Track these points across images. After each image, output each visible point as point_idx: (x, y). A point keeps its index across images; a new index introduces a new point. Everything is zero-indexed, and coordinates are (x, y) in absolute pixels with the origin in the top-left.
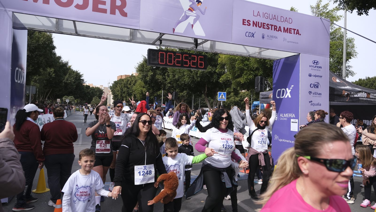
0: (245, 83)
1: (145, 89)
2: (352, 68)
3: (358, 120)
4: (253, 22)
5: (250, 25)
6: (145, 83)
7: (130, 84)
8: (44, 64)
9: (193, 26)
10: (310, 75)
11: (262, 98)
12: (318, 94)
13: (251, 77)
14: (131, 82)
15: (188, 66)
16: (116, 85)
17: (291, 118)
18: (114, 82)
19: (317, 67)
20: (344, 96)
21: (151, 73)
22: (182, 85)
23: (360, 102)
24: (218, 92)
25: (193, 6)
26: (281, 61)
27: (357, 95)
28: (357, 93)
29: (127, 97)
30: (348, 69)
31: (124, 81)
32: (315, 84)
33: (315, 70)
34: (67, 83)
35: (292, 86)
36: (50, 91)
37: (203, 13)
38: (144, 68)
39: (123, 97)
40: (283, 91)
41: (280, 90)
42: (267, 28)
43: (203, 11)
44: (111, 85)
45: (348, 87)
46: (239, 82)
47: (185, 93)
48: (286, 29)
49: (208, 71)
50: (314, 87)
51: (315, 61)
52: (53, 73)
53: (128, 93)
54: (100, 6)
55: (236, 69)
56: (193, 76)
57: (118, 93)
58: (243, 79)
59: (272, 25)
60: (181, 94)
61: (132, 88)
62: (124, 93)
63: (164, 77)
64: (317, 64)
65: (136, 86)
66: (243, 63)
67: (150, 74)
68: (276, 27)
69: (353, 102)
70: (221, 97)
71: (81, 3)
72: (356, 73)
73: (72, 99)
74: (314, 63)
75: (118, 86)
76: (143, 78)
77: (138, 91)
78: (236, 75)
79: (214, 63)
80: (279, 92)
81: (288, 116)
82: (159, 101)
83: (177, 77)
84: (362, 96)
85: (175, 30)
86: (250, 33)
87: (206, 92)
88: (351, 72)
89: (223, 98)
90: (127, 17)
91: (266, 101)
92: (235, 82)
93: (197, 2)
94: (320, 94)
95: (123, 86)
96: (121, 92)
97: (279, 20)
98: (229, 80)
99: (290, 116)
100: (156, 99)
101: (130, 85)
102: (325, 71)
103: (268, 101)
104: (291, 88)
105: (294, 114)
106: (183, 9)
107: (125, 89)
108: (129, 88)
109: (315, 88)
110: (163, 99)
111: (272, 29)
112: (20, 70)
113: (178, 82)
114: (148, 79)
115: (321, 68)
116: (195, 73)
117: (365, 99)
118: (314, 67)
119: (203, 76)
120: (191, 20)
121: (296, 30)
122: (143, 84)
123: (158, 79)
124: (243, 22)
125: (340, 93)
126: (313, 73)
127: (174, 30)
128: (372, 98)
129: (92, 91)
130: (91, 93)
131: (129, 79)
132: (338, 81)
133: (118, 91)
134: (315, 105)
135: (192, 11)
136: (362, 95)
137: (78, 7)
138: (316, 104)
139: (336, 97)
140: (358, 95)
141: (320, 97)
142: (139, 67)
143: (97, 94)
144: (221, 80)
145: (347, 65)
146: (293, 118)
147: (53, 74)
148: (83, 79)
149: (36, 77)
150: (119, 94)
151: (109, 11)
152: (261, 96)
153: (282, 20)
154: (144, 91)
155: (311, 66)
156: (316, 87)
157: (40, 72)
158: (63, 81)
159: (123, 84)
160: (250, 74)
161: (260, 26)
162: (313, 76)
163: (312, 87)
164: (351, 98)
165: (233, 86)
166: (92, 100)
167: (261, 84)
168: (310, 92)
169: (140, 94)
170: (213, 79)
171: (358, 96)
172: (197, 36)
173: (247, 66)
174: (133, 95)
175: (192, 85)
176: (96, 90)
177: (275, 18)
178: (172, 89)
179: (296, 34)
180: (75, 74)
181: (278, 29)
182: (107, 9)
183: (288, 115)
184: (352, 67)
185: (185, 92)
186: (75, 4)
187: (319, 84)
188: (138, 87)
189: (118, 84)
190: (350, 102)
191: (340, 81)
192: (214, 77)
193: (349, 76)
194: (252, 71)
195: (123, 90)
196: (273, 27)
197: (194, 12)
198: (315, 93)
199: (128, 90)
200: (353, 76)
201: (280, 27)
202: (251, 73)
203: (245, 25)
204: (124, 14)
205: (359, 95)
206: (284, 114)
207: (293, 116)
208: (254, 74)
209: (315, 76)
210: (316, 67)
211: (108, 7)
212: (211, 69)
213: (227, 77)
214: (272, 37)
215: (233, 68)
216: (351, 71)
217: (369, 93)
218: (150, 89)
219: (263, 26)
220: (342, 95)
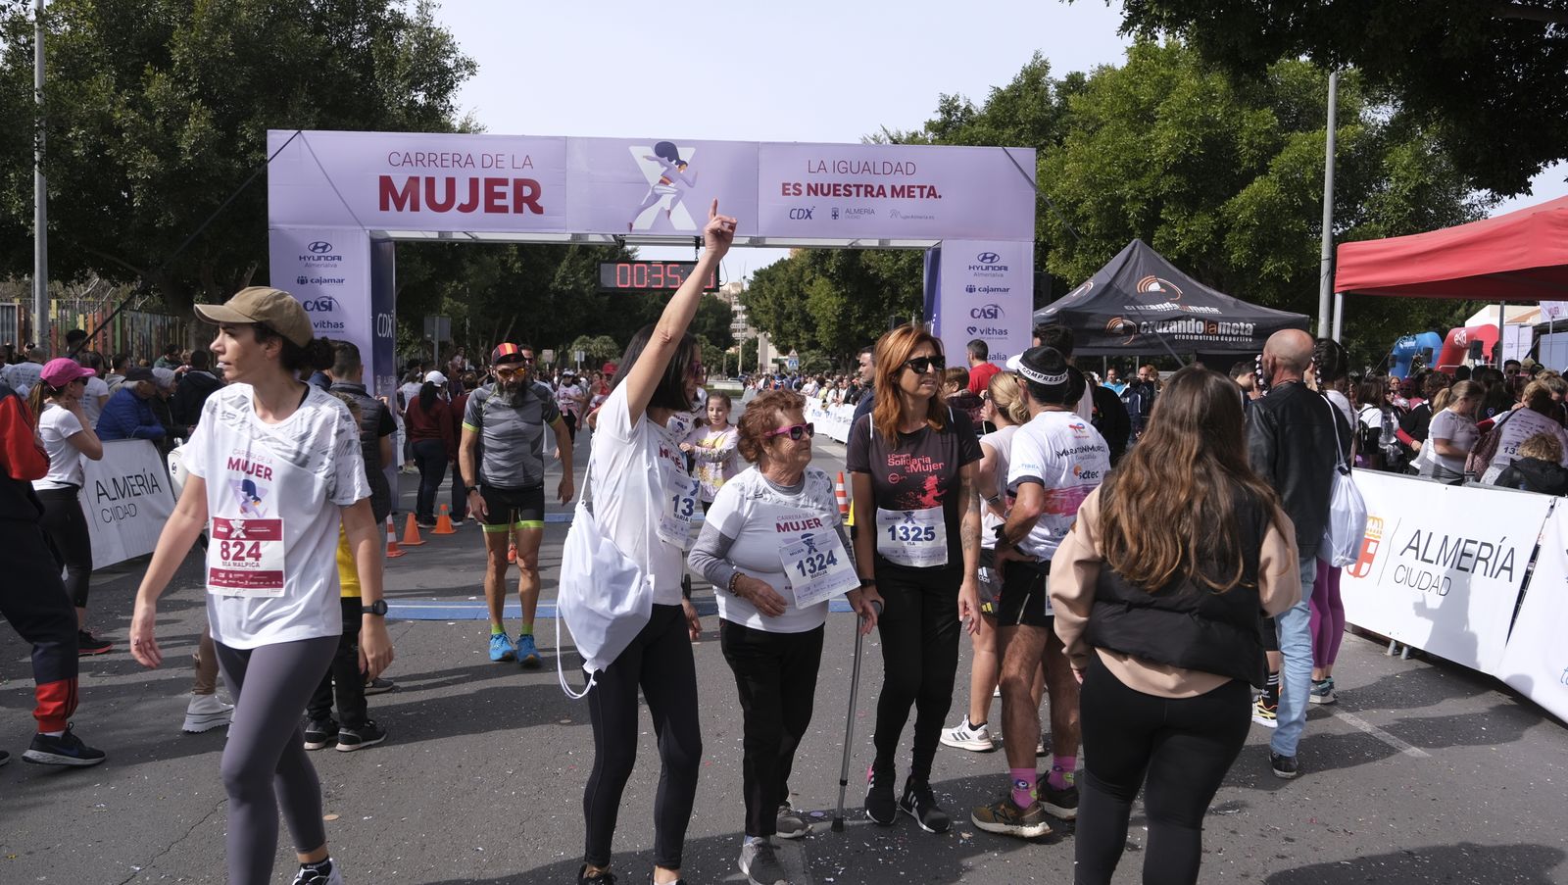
4: (809, 186)
5: (800, 193)
9: (669, 212)
10: (971, 289)
12: (998, 331)
16: (763, 285)
18: (755, 273)
19: (994, 269)
20: (1116, 331)
23: (1176, 346)
25: (669, 174)
27: (1166, 328)
28: (1167, 323)
29: (800, 335)
32: (986, 309)
33: (986, 275)
34: (562, 290)
35: (935, 315)
36: (511, 326)
37: (690, 185)
39: (786, 337)
42: (845, 195)
43: (690, 179)
48: (898, 190)
50: (982, 317)
51: (985, 254)
52: (514, 258)
53: (803, 319)
54: (497, 202)
59: (858, 187)
64: (992, 260)
68: (869, 189)
71: (466, 201)
73: (605, 346)
74: (985, 258)
76: (815, 263)
84: (1184, 328)
85: (634, 225)
86: (801, 212)
90: (542, 213)
93: (676, 164)
94: (1005, 332)
95: (786, 289)
97: (879, 170)
102: (1021, 277)
104: (934, 320)
106: (647, 183)
109: (986, 317)
111: (858, 195)
112: (385, 315)
115: (1006, 269)
117: (1196, 339)
118: (985, 268)
120: (665, 202)
121: (926, 187)
123: (868, 267)
124: (784, 189)
126: (980, 283)
127: (631, 225)
128: (1228, 332)
132: (1154, 288)
135: (667, 184)
137: (463, 208)
139: (1086, 335)
140: (1171, 328)
141: (1002, 338)
147: (515, 262)
151: (511, 208)
153: (888, 169)
155: (974, 268)
158: (551, 286)
159: (784, 284)
161: (825, 191)
162: (981, 290)
163: (976, 313)
164: (1143, 337)
168: (972, 330)
172: (678, 231)
177: (866, 168)
179: (928, 197)
181: (875, 193)
182: (507, 207)
186: (457, 205)
187: (997, 308)
190: (1136, 347)
196: (862, 190)
197: (672, 185)
198: (988, 331)
201: (881, 187)
203: (789, 194)
204: (538, 210)
205: (1175, 327)
209: (987, 290)
210: (991, 268)
211: (509, 201)
214: (860, 211)
217: (1217, 320)
219: (835, 190)
220: (1105, 329)
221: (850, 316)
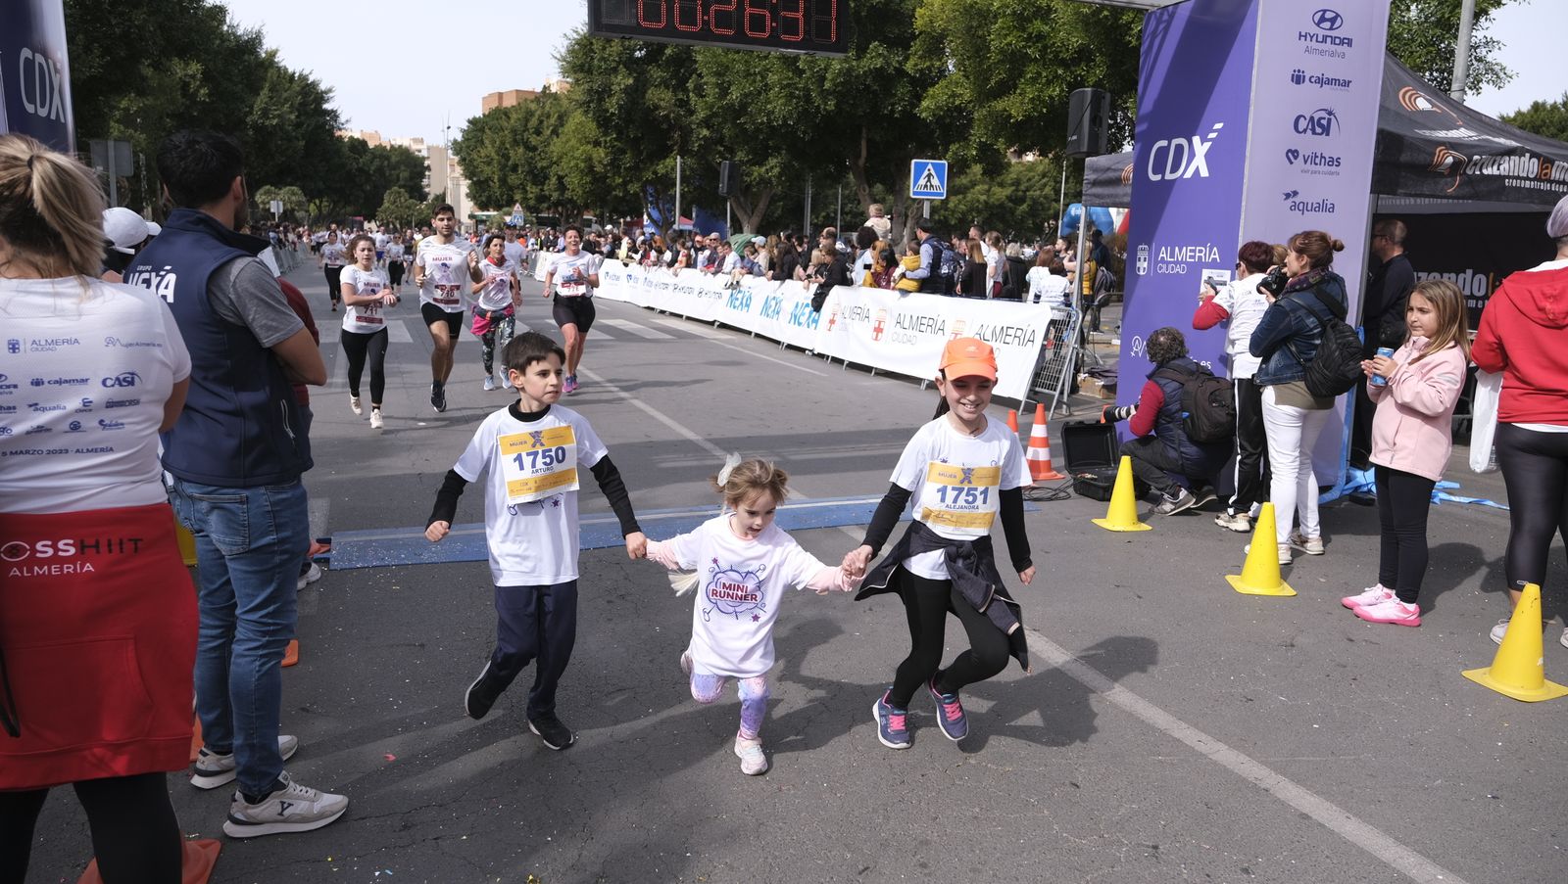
0: (1028, 119)
1: (601, 150)
2: (1500, 49)
3: (1492, 275)
6: (599, 126)
7: (538, 133)
8: (154, 43)
10: (1298, 77)
11: (1095, 183)
12: (1328, 160)
13: (1054, 91)
14: (541, 122)
15: (767, 35)
16: (480, 134)
17: (1200, 265)
18: (469, 122)
19: (1333, 42)
20: (1441, 169)
21: (623, 80)
22: (758, 130)
23: (1503, 198)
24: (913, 161)
26: (1176, 15)
27: (1495, 167)
28: (1498, 158)
29: (528, 188)
30: (1484, 53)
31: (509, 118)
32: (1316, 117)
33: (1322, 52)
34: (264, 128)
35: (1219, 126)
38: (592, 59)
39: (512, 191)
40: (1179, 148)
41: (1163, 143)
44: (459, 137)
45: (1462, 133)
46: (1001, 116)
47: (772, 168)
49: (870, 69)
50: (1309, 132)
51: (1325, 11)
52: (198, 83)
53: (531, 172)
55: (994, 57)
56: (807, 90)
57: (487, 170)
58: (1022, 103)
60: (758, 171)
61: (545, 146)
62: (515, 168)
63: (680, 96)
64: (1332, 25)
65: (564, 140)
66: (1024, 31)
67: (619, 84)
69: (1475, 196)
70: (922, 181)
72: (1514, 72)
73: (294, 198)
75: (487, 142)
76: (589, 102)
77: (574, 158)
78: (993, 82)
79: (896, 31)
80: (1163, 153)
81: (1191, 257)
82: (663, 205)
83: (735, 94)
84: (1516, 171)
87: (862, 162)
88: (1492, 70)
89: (931, 186)
91: (1109, 196)
92: (985, 113)
94: (1335, 162)
95: (509, 139)
96: (503, 168)
98: (959, 109)
99: (1200, 257)
100: (652, 196)
101: (538, 135)
102: (1367, 61)
103: (1117, 196)
104: (1212, 135)
105: (1215, 249)
107: (518, 154)
108: (534, 149)
109: (1314, 133)
110: (682, 195)
112: (39, 58)
113: (742, 120)
114: (612, 105)
115: (1350, 43)
116: (814, 77)
117: (1527, 186)
118: (1320, 39)
119: (849, 88)
122: (592, 129)
123: (657, 107)
125: (1421, 158)
126: (1312, 67)
128: (1561, 178)
129: (377, 162)
130: (374, 172)
131: (533, 106)
132: (1422, 104)
133: (489, 164)
134: (1309, 208)
136: (1517, 168)
138: (1315, 206)
139: (1403, 174)
140: (1501, 167)
141: (1332, 173)
142: (571, 51)
143: (398, 176)
144: (927, 107)
145: (1479, 35)
146: (1213, 265)
147: (200, 87)
148: (332, 111)
149: (128, 103)
150: (494, 173)
152: (1089, 176)
154: (600, 162)
155: (1306, 37)
156: (1319, 130)
157: (144, 79)
158: (248, 119)
159: (506, 132)
160: (1051, 77)
162: (1313, 80)
163: (1301, 130)
164: (1471, 181)
165: (978, 134)
166: (381, 204)
167: (1096, 120)
168: (1293, 154)
169: (582, 171)
170: (893, 105)
171: (1498, 169)
173: (1037, 42)
174: (554, 180)
175: (804, 133)
176: (394, 159)
178: (719, 152)
180: (298, 89)
183: (1191, 251)
184: (1502, 47)
185: (772, 162)
187: (1332, 117)
188: (571, 143)
189: (487, 131)
190: (1463, 198)
191: (1433, 105)
192: (895, 95)
193: (1483, 85)
194: (1059, 66)
195: (508, 158)
198: (1314, 159)
199: (531, 158)
200: (1500, 87)
202: (1057, 77)
205: (1506, 165)
206: (1177, 248)
207: (1212, 256)
208: (1068, 79)
209: (1321, 81)
210: (1329, 39)
212: (885, 57)
213: (954, 95)
215: (977, 52)
216: (1494, 62)
217: (1552, 157)
218: (624, 152)
220: (1430, 165)
221: (619, 167)
